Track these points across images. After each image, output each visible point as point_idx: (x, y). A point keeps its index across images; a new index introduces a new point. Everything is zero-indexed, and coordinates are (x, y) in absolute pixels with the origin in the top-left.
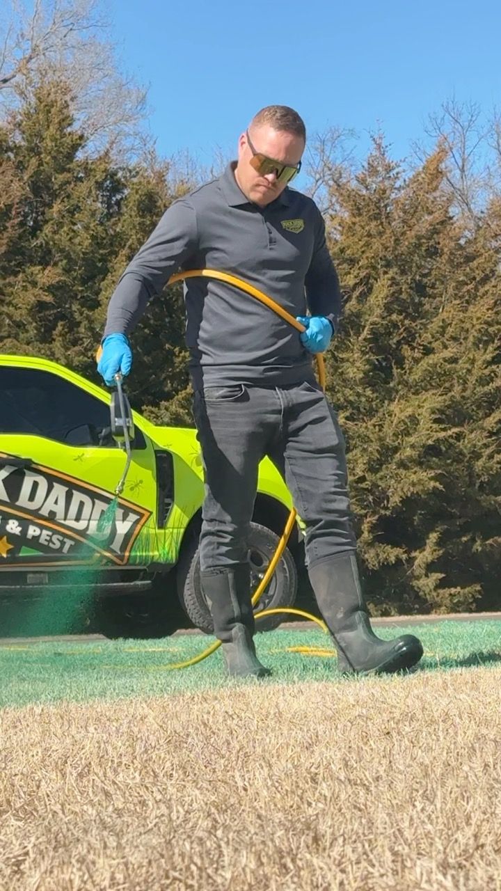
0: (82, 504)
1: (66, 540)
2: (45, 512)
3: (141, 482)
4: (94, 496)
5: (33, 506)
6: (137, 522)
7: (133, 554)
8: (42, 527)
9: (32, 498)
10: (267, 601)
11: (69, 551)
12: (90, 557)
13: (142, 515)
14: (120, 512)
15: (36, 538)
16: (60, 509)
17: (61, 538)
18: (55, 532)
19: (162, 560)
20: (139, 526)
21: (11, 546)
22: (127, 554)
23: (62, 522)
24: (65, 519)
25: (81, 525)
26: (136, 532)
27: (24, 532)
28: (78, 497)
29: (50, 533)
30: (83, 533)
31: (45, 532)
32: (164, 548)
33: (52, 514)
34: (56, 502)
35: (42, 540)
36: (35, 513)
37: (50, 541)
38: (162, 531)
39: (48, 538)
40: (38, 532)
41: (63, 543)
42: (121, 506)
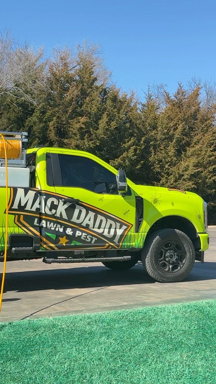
0: (101, 221)
1: (93, 238)
2: (84, 224)
3: (129, 211)
4: (107, 217)
5: (78, 222)
6: (126, 230)
7: (124, 244)
8: (82, 232)
9: (78, 218)
10: (182, 266)
11: (94, 243)
12: (104, 246)
13: (128, 226)
14: (118, 225)
15: (80, 237)
16: (91, 223)
17: (91, 237)
18: (88, 234)
19: (136, 247)
20: (127, 231)
21: (67, 241)
22: (121, 244)
23: (92, 229)
24: (93, 228)
25: (100, 231)
26: (125, 234)
27: (74, 234)
28: (100, 217)
29: (86, 235)
31: (84, 234)
32: (137, 242)
33: (88, 225)
34: (89, 220)
35: (82, 238)
36: (80, 225)
37: (86, 238)
38: (137, 234)
39: (85, 237)
40: (80, 234)
41: (92, 239)
42: (119, 222)
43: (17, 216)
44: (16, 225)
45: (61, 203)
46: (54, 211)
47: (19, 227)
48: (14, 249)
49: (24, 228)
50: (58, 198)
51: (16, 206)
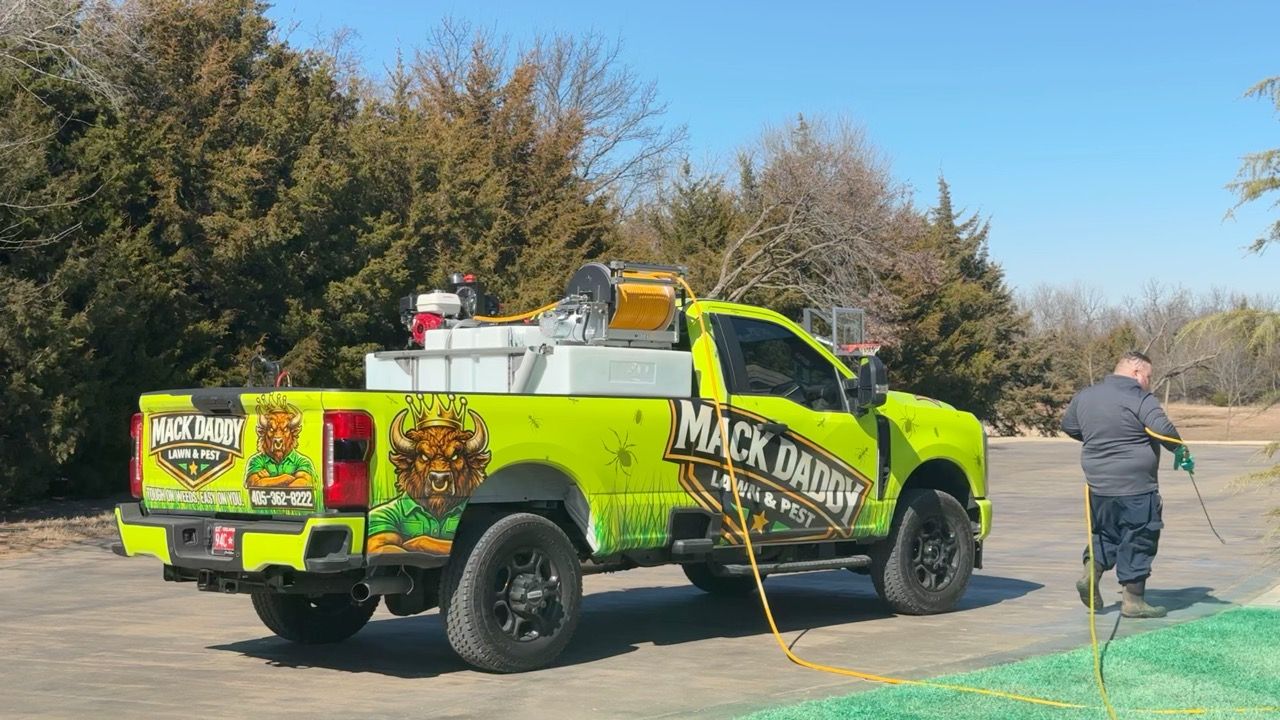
0: (822, 473)
1: (809, 514)
2: (793, 483)
3: (867, 449)
4: (832, 465)
5: (784, 477)
6: (861, 494)
7: (857, 527)
8: (792, 501)
9: (784, 469)
10: (952, 575)
11: (810, 526)
12: (825, 532)
13: (866, 486)
14: (850, 481)
15: (787, 511)
16: (805, 481)
17: (806, 511)
18: (802, 505)
19: (878, 534)
20: (863, 497)
21: (767, 522)
22: (853, 527)
23: (806, 493)
24: (808, 491)
25: (820, 497)
26: (862, 504)
27: (778, 505)
28: (819, 466)
29: (798, 507)
30: (822, 505)
31: (795, 506)
32: (881, 521)
33: (799, 484)
34: (803, 473)
35: (791, 515)
36: (787, 485)
37: (797, 515)
38: (881, 503)
39: (796, 512)
40: (789, 506)
41: (807, 517)
42: (851, 476)
43: (683, 465)
44: (681, 488)
45: (757, 434)
46: (744, 452)
47: (686, 491)
48: (680, 543)
49: (693, 494)
50: (752, 422)
51: (681, 444)
